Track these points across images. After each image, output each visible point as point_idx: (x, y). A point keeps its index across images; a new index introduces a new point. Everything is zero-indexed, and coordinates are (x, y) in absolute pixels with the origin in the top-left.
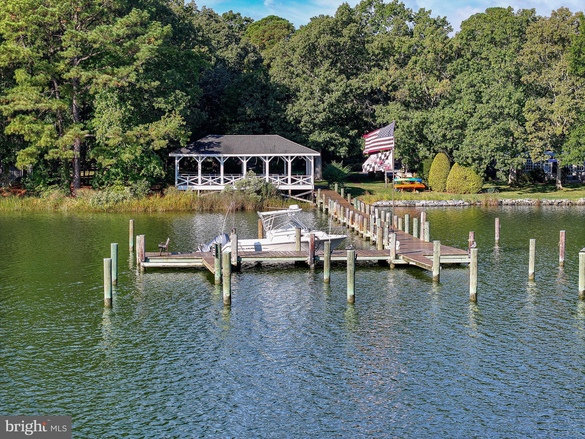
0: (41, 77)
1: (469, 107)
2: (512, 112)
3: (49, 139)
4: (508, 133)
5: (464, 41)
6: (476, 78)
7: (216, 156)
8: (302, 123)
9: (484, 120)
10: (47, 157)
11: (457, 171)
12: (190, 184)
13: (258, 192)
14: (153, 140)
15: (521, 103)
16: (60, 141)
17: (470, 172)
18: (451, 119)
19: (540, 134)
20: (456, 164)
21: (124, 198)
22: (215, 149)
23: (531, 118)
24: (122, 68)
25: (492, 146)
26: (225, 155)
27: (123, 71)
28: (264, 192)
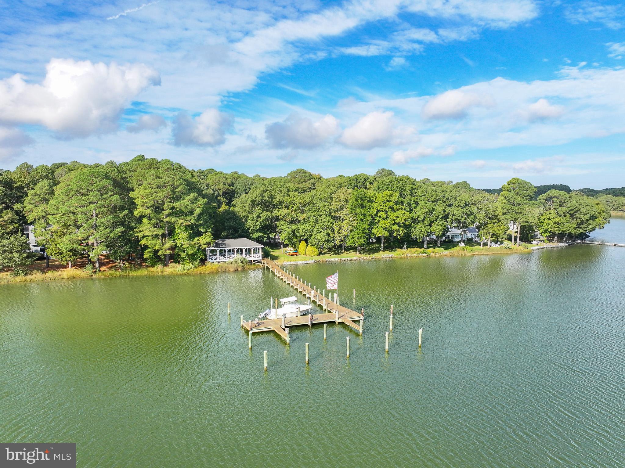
0: (154, 221)
1: (313, 224)
2: (330, 227)
3: (159, 247)
4: (328, 235)
5: (310, 200)
6: (316, 214)
7: (224, 248)
8: (250, 230)
9: (319, 229)
10: (159, 254)
11: (310, 248)
12: (214, 259)
13: (242, 262)
14: (201, 245)
15: (333, 224)
16: (164, 247)
17: (314, 248)
18: (308, 229)
19: (340, 235)
20: (309, 245)
21: (191, 268)
22: (224, 246)
23: (337, 229)
24: (188, 217)
25: (323, 240)
26: (227, 248)
27: (189, 218)
28: (244, 262)
